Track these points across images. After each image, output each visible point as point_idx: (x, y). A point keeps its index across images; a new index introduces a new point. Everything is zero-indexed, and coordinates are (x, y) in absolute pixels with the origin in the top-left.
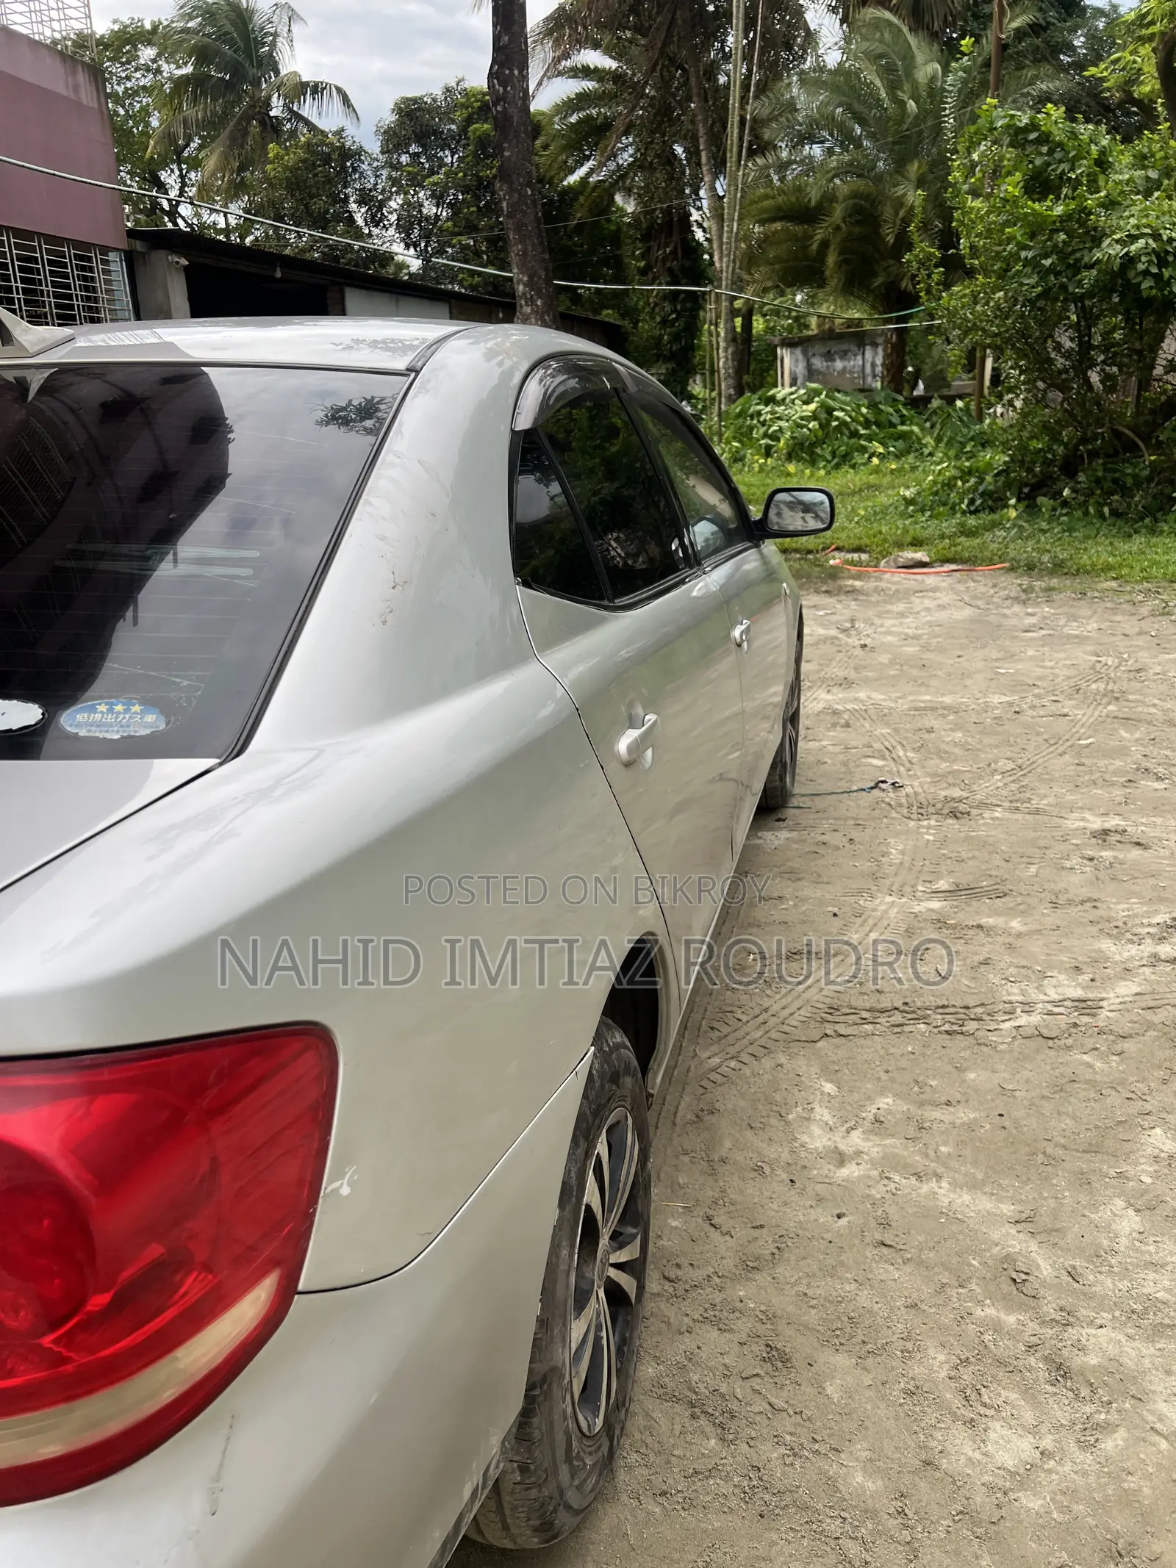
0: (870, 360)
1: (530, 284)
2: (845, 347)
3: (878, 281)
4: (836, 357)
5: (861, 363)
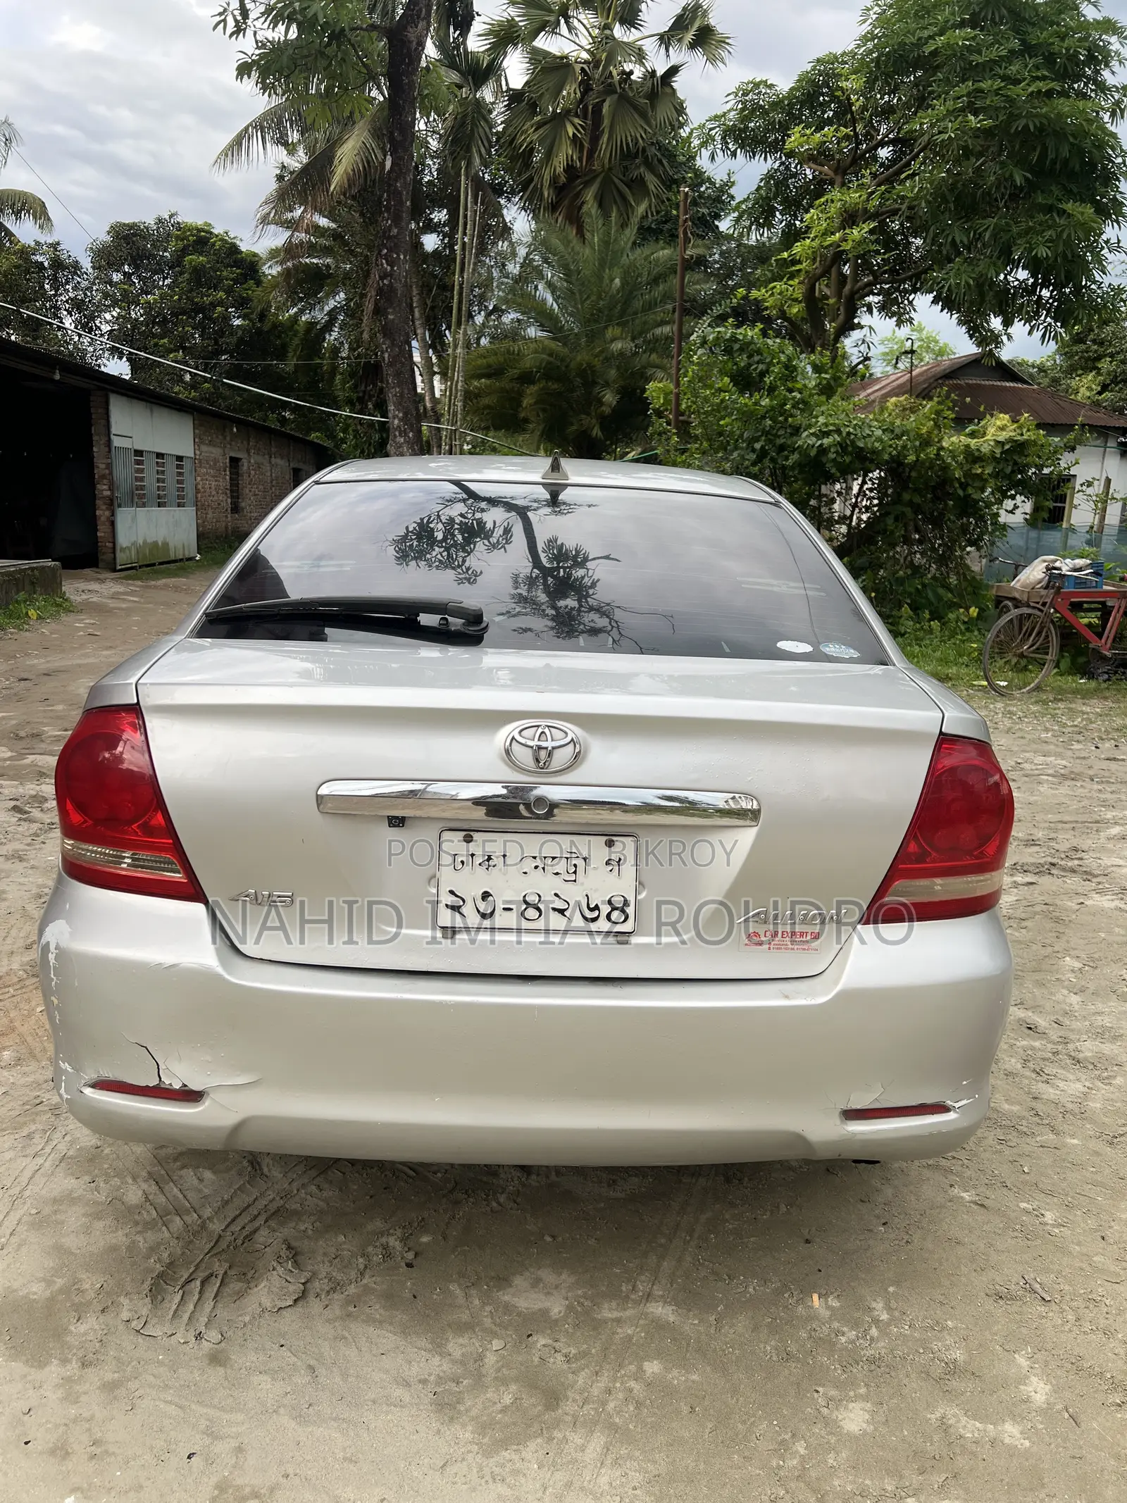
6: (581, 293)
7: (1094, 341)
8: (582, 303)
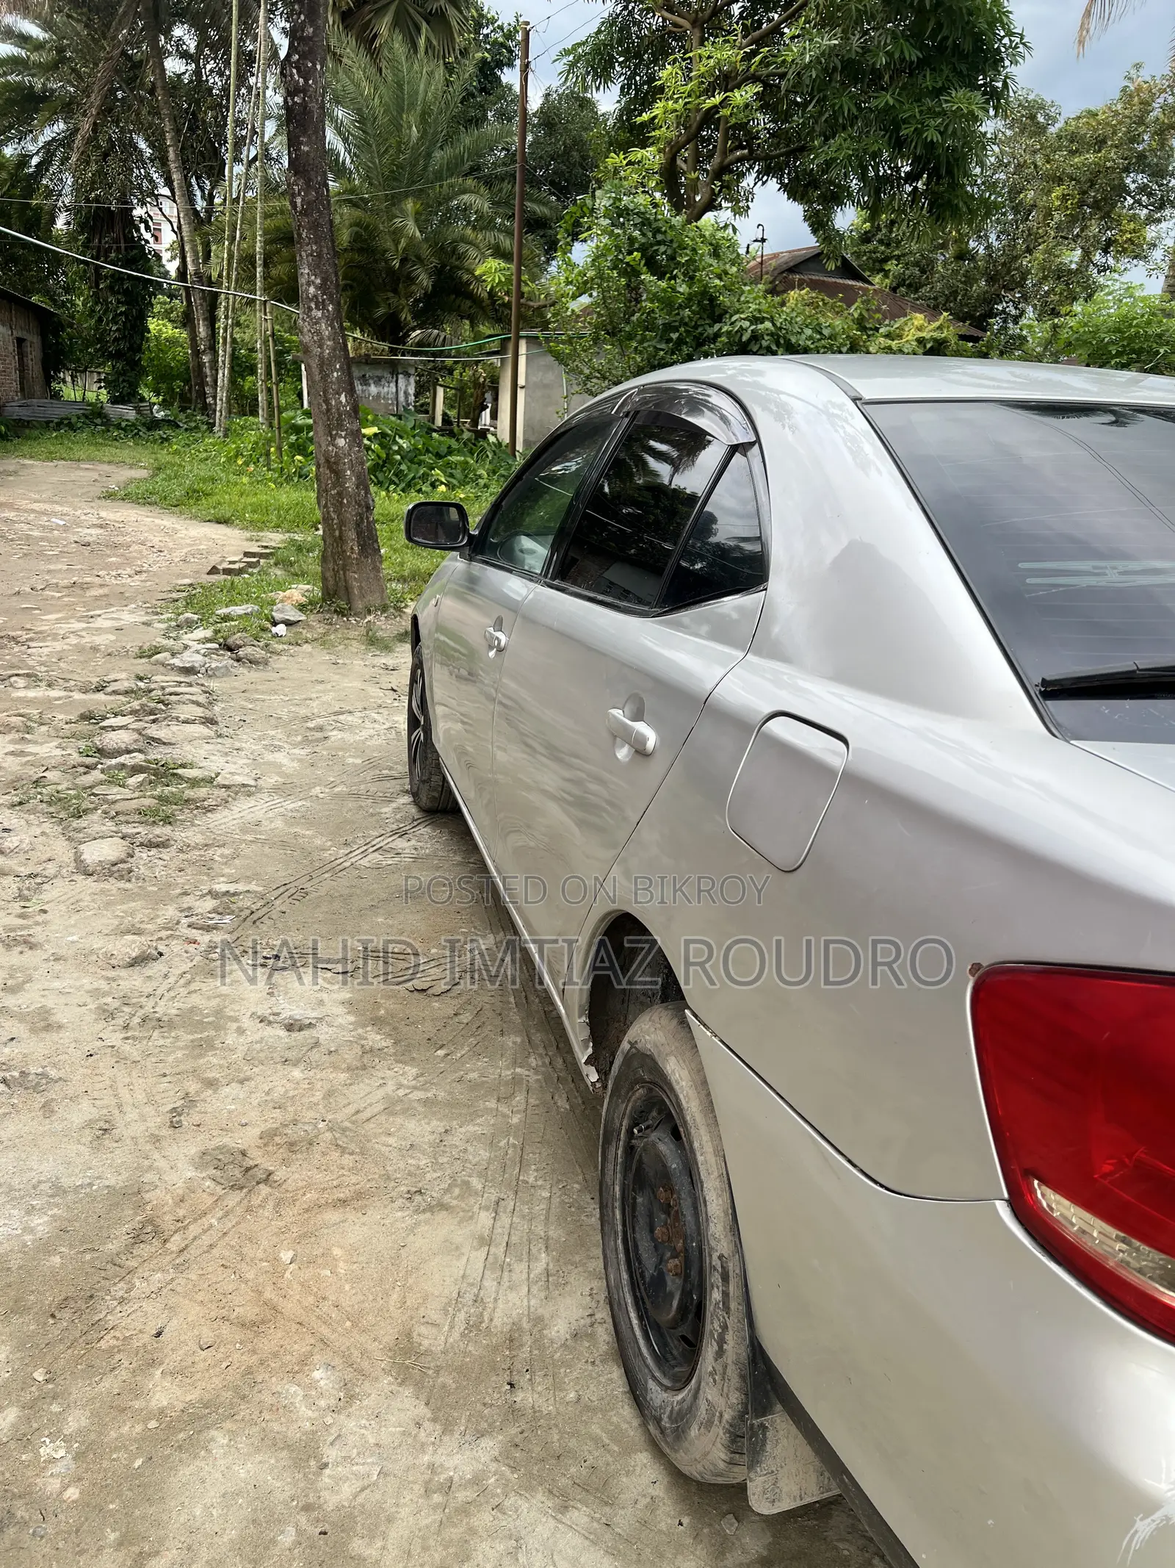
0: (403, 388)
1: (322, 287)
2: (379, 373)
3: (381, 311)
4: (371, 381)
5: (394, 390)
6: (378, 145)
7: (881, 242)
8: (381, 156)
